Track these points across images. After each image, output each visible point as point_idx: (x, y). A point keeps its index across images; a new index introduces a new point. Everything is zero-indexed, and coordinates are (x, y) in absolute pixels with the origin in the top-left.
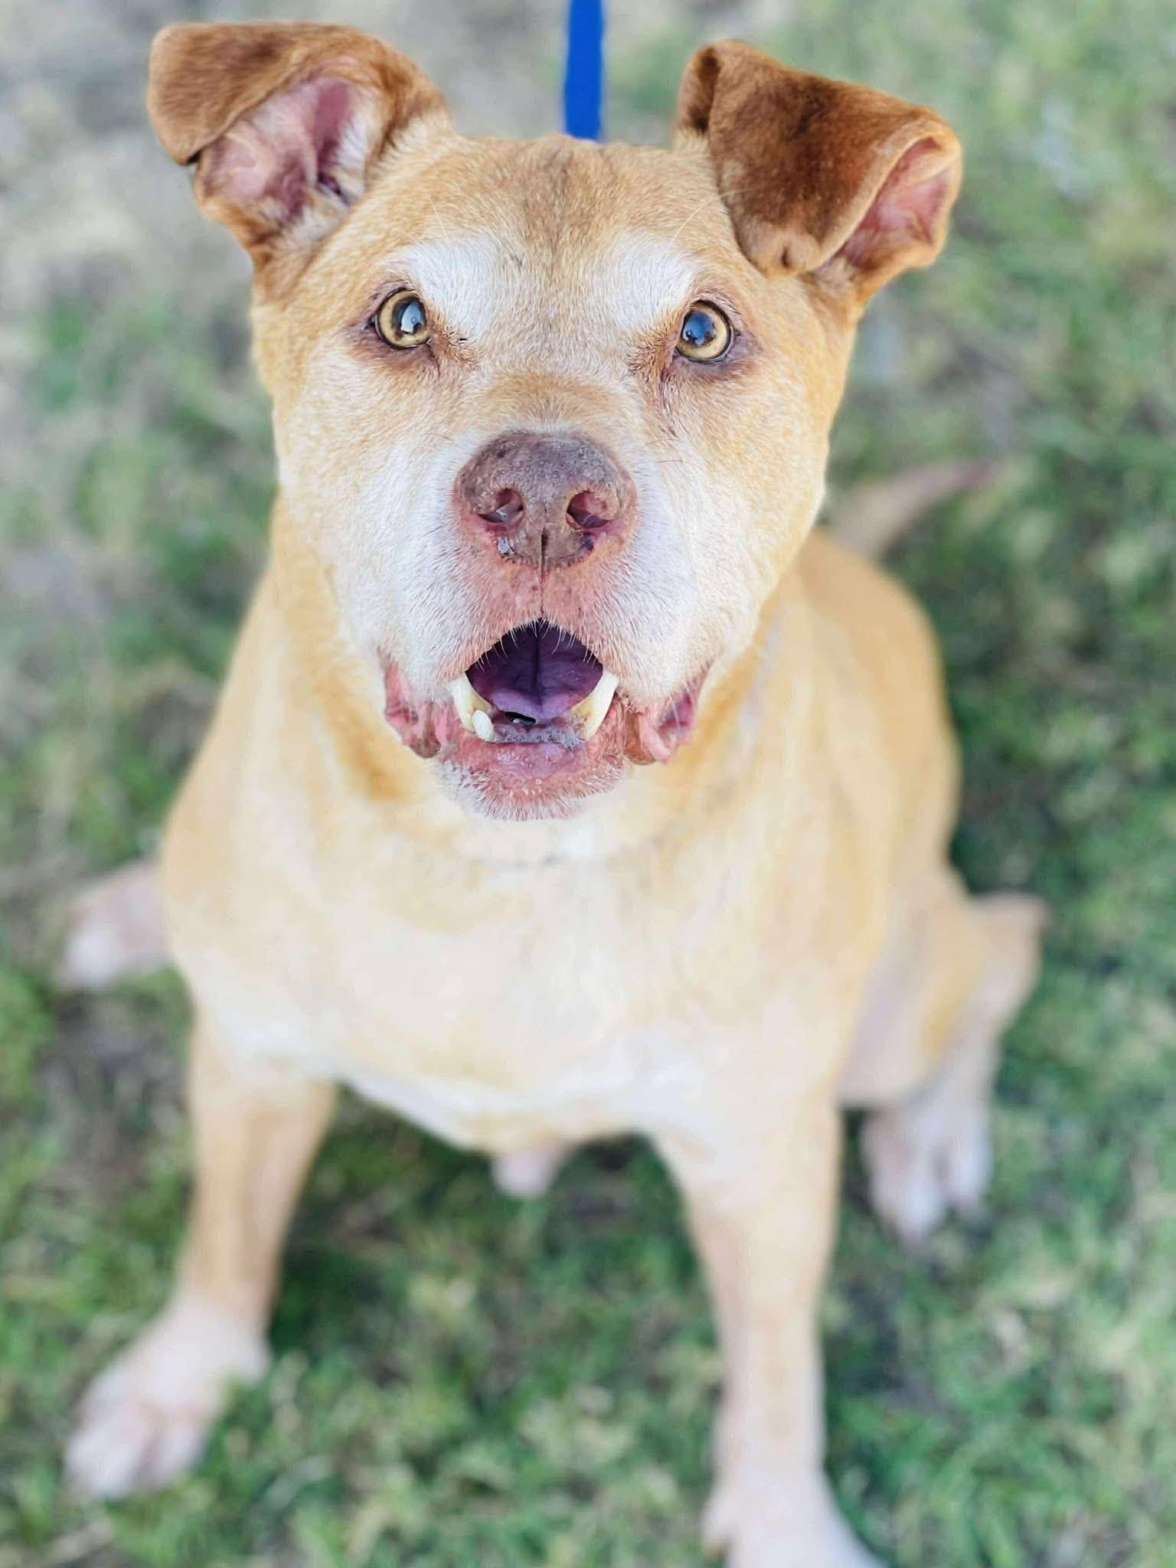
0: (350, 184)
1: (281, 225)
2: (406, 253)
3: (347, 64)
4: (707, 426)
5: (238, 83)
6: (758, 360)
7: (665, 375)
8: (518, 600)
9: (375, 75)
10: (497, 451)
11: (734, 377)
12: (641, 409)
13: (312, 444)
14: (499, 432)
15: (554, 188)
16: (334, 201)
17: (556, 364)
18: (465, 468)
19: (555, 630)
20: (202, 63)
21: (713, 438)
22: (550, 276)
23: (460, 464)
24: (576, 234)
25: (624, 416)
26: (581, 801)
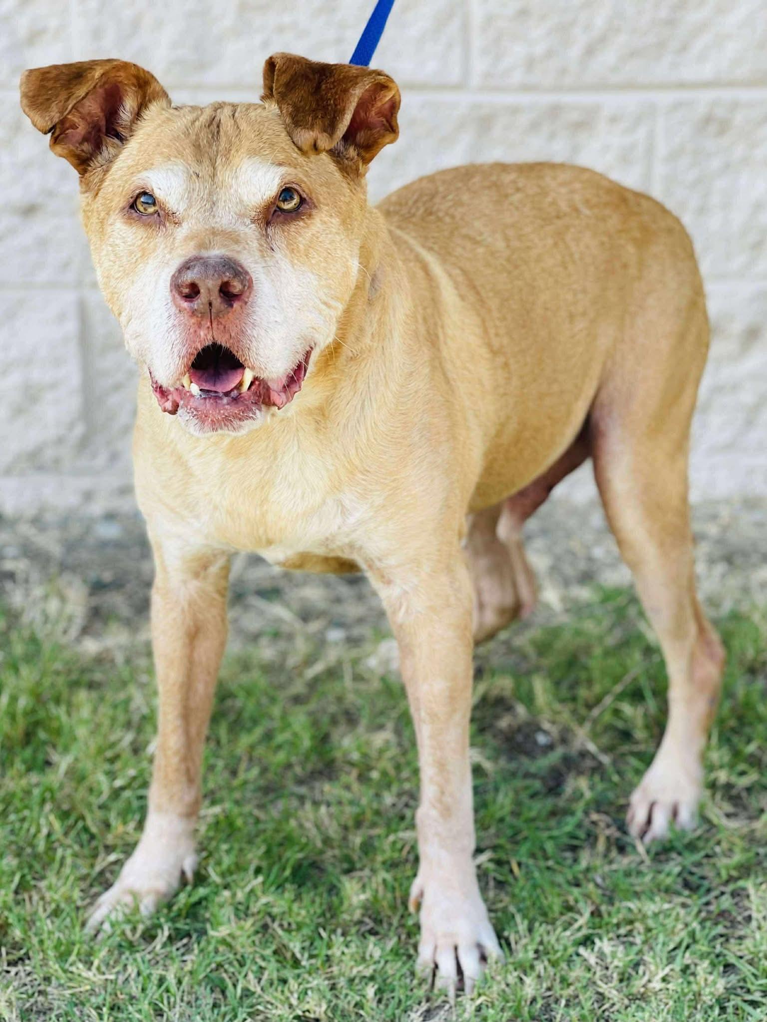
0: (124, 132)
1: (92, 155)
2: (144, 174)
3: (121, 76)
4: (288, 244)
5: (69, 91)
6: (314, 212)
7: (268, 223)
8: (202, 334)
9: (135, 81)
10: (186, 266)
11: (303, 219)
12: (258, 240)
13: (111, 263)
14: (188, 258)
15: (213, 137)
16: (116, 141)
17: (216, 222)
18: (173, 276)
19: (221, 346)
20: (50, 84)
21: (293, 250)
22: (213, 180)
23: (172, 273)
24: (224, 159)
25: (248, 244)
26: (242, 423)
